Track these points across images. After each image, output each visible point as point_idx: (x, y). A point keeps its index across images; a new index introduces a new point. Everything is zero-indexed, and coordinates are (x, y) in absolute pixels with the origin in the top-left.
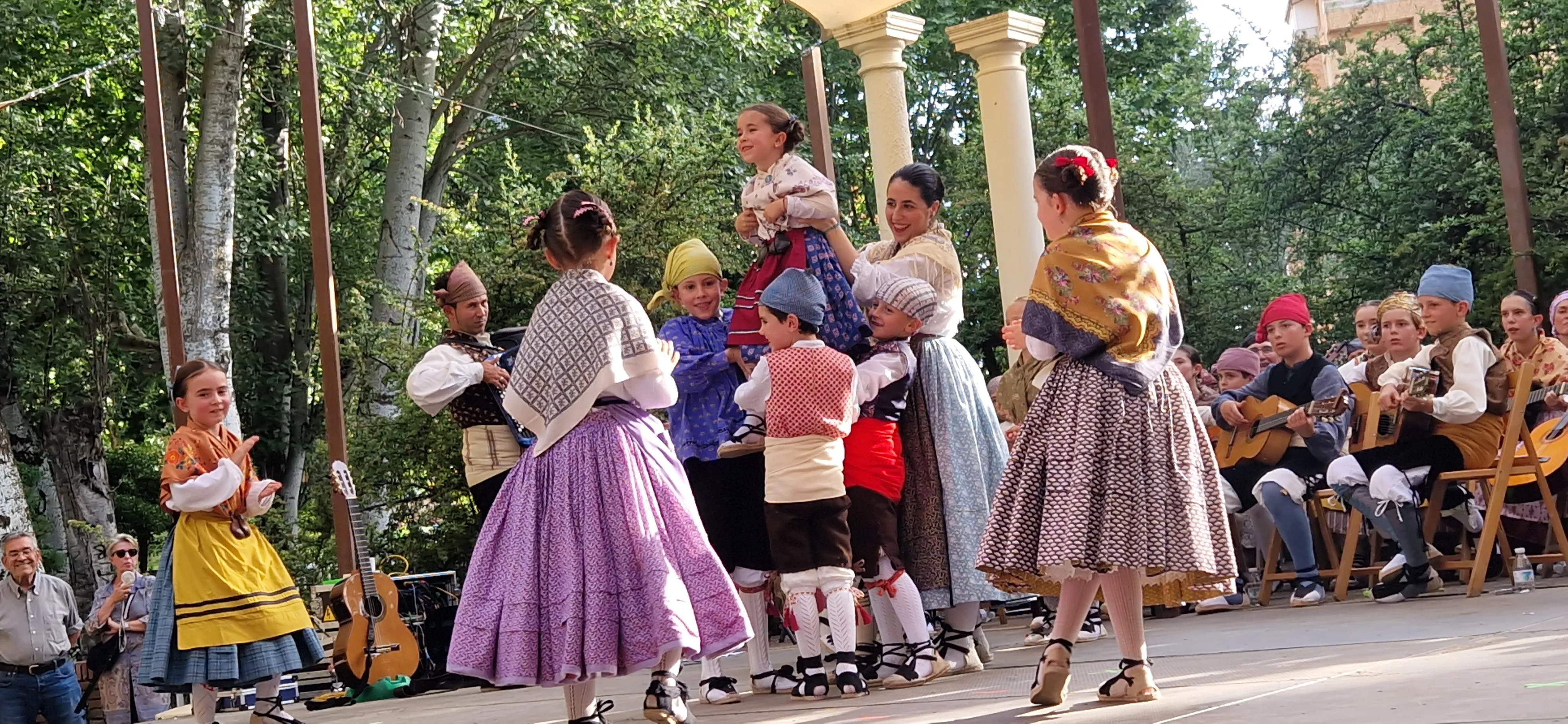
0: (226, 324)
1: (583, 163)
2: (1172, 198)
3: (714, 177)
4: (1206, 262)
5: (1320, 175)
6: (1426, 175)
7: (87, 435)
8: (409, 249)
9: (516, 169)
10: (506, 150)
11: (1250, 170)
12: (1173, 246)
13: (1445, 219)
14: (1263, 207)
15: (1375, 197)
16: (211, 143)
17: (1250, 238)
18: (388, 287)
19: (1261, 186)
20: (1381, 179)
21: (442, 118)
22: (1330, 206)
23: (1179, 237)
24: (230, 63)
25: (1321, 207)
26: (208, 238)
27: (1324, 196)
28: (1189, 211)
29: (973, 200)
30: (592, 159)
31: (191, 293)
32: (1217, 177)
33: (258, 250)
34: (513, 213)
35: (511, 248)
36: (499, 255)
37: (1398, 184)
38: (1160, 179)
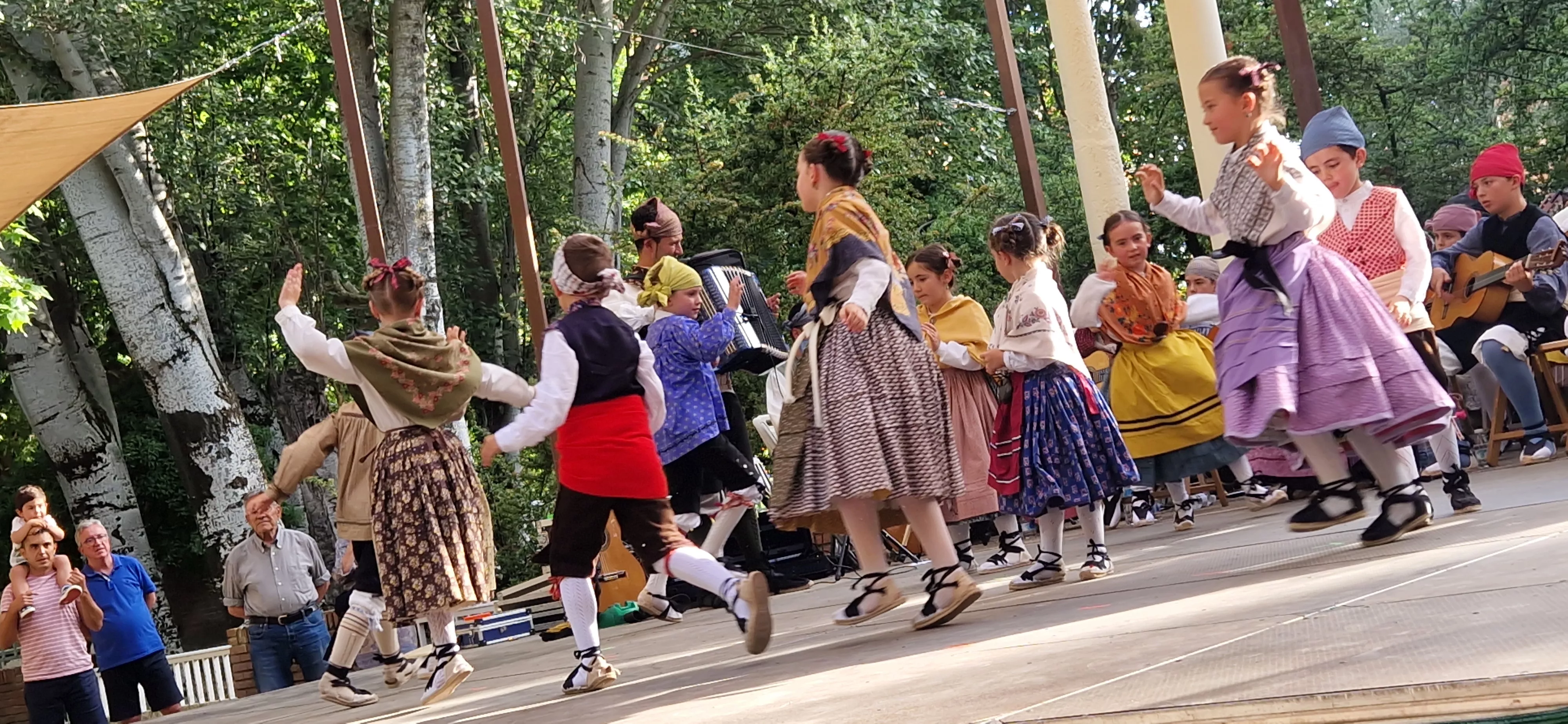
0: (433, 274)
1: (764, 82)
2: (1368, 58)
3: (897, 83)
4: (1409, 122)
5: (1522, 20)
7: (312, 393)
8: (604, 184)
9: (699, 94)
10: (688, 76)
11: (1447, 23)
12: (1374, 108)
14: (1464, 59)
16: (402, 97)
17: (1454, 93)
18: (585, 223)
19: (1461, 39)
21: (624, 50)
22: (1535, 51)
23: (1379, 99)
24: (413, 16)
25: (1526, 54)
26: (408, 191)
27: (1528, 42)
28: (1387, 72)
29: (1162, 81)
30: (773, 77)
31: (397, 246)
32: (1413, 33)
33: (457, 198)
34: (699, 139)
35: (701, 174)
36: (689, 181)
38: (1354, 41)
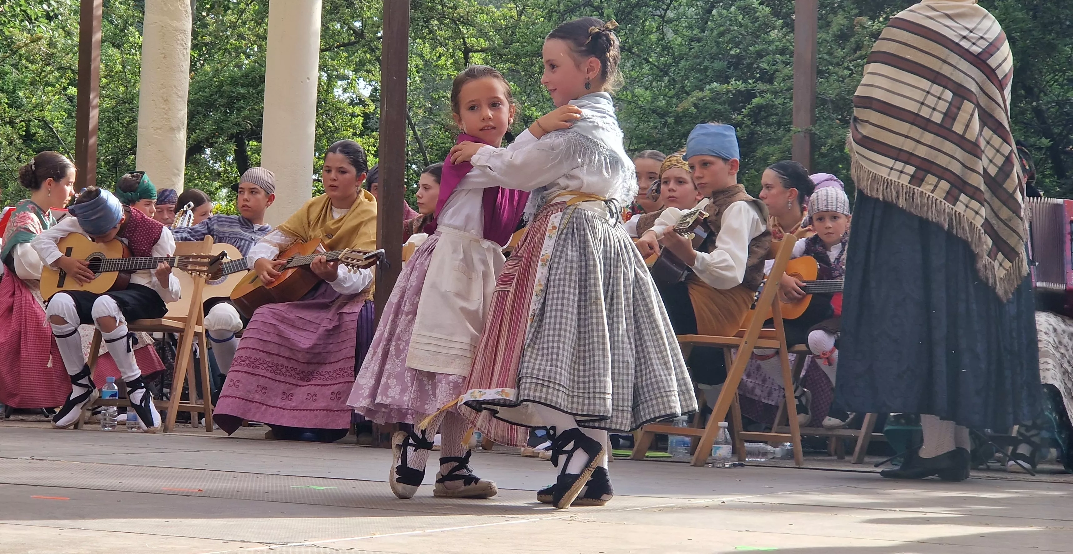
6: (721, 34)
13: (733, 82)
15: (667, 48)
20: (676, 32)
37: (692, 40)
